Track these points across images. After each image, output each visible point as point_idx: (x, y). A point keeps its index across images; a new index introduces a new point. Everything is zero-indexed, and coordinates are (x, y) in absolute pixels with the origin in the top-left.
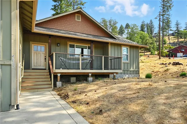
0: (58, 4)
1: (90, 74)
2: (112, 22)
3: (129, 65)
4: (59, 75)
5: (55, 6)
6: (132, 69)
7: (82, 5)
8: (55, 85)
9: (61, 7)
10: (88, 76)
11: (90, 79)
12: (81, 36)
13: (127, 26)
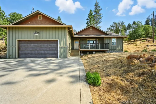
0: (89, 21)
1: (94, 51)
2: (120, 23)
3: (116, 47)
4: (82, 51)
5: (87, 22)
6: (118, 49)
7: (101, 18)
8: (81, 55)
9: (90, 22)
10: (93, 52)
11: (94, 53)
12: (91, 36)
13: (134, 23)
